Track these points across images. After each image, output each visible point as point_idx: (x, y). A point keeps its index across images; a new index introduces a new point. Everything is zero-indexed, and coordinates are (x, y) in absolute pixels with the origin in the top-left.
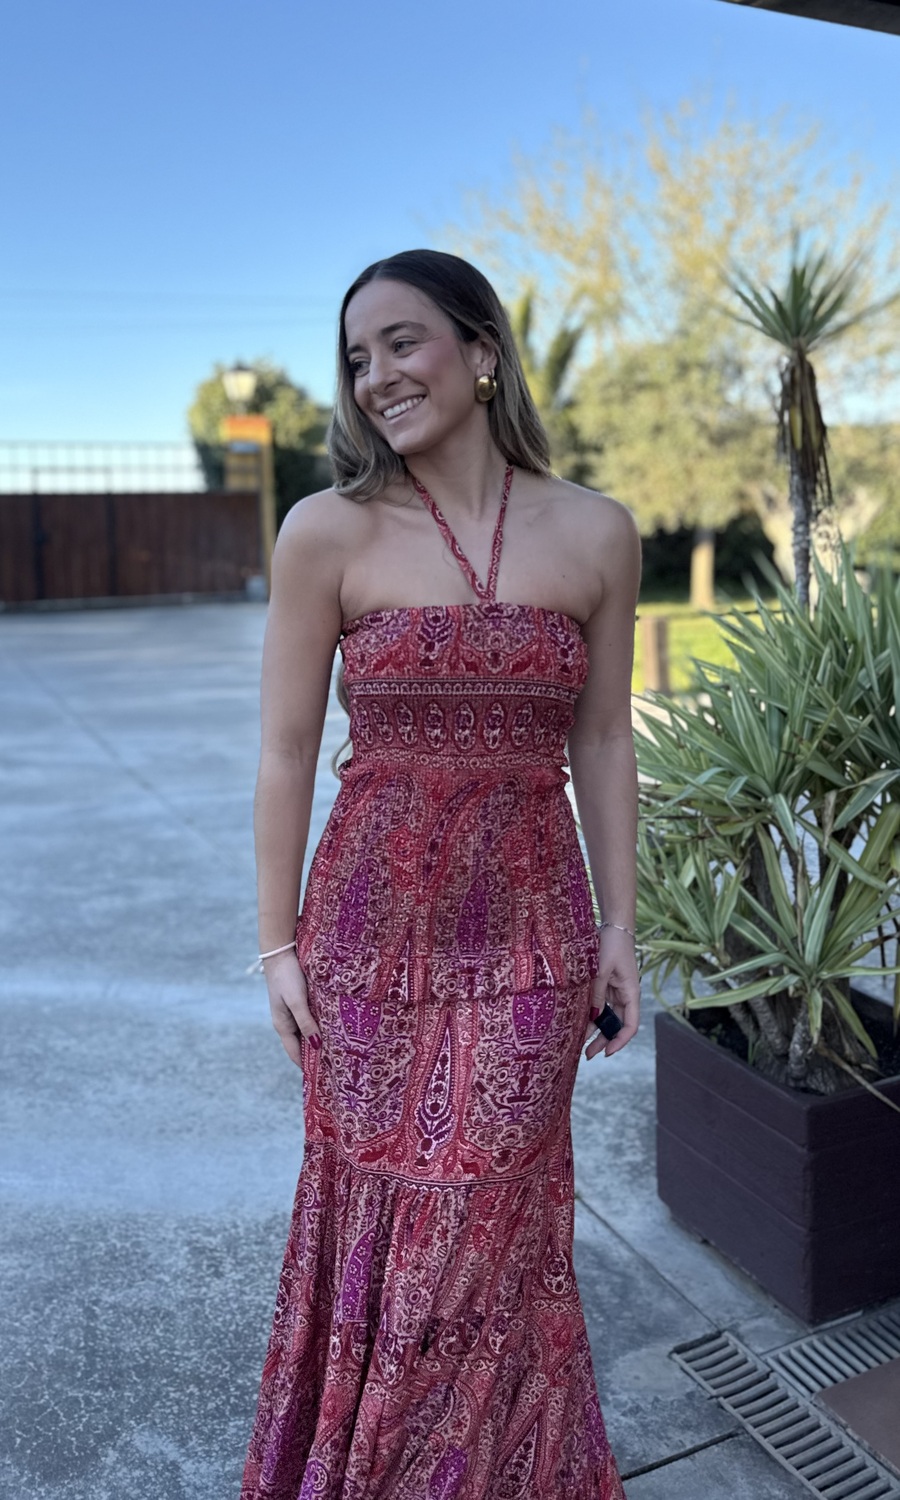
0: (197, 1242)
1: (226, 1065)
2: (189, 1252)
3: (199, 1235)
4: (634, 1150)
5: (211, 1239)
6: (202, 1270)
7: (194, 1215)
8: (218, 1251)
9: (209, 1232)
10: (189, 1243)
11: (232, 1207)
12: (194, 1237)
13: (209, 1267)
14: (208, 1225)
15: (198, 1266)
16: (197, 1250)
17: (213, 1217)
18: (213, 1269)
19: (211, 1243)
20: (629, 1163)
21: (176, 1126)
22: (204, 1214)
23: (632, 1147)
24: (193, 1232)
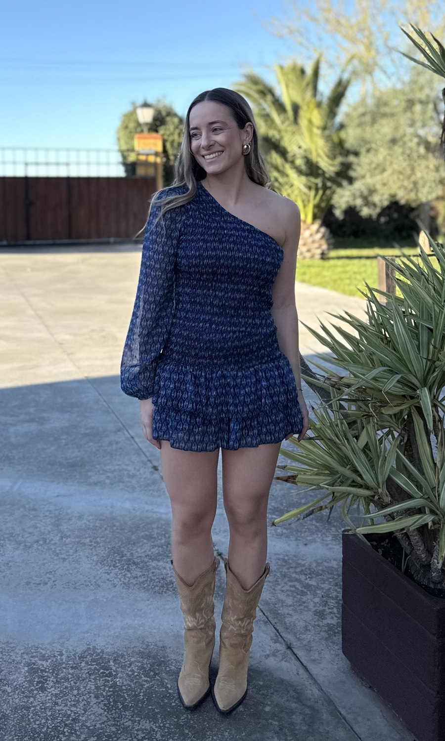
0: (34, 664)
1: (77, 540)
2: (27, 672)
3: (36, 659)
4: (333, 615)
5: (44, 663)
6: (33, 685)
7: (36, 645)
8: (46, 672)
9: (43, 658)
10: (28, 664)
11: (61, 641)
12: (33, 660)
13: (38, 683)
14: (44, 652)
15: (31, 682)
16: (33, 670)
17: (48, 647)
18: (40, 685)
19: (43, 665)
20: (328, 625)
21: (38, 580)
22: (42, 644)
23: (331, 613)
24: (32, 657)
